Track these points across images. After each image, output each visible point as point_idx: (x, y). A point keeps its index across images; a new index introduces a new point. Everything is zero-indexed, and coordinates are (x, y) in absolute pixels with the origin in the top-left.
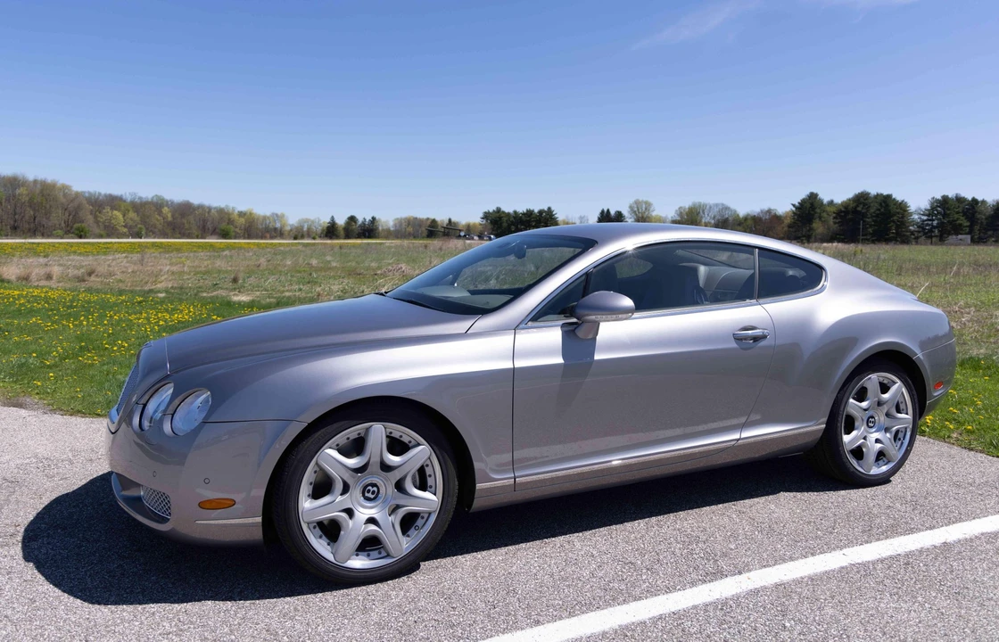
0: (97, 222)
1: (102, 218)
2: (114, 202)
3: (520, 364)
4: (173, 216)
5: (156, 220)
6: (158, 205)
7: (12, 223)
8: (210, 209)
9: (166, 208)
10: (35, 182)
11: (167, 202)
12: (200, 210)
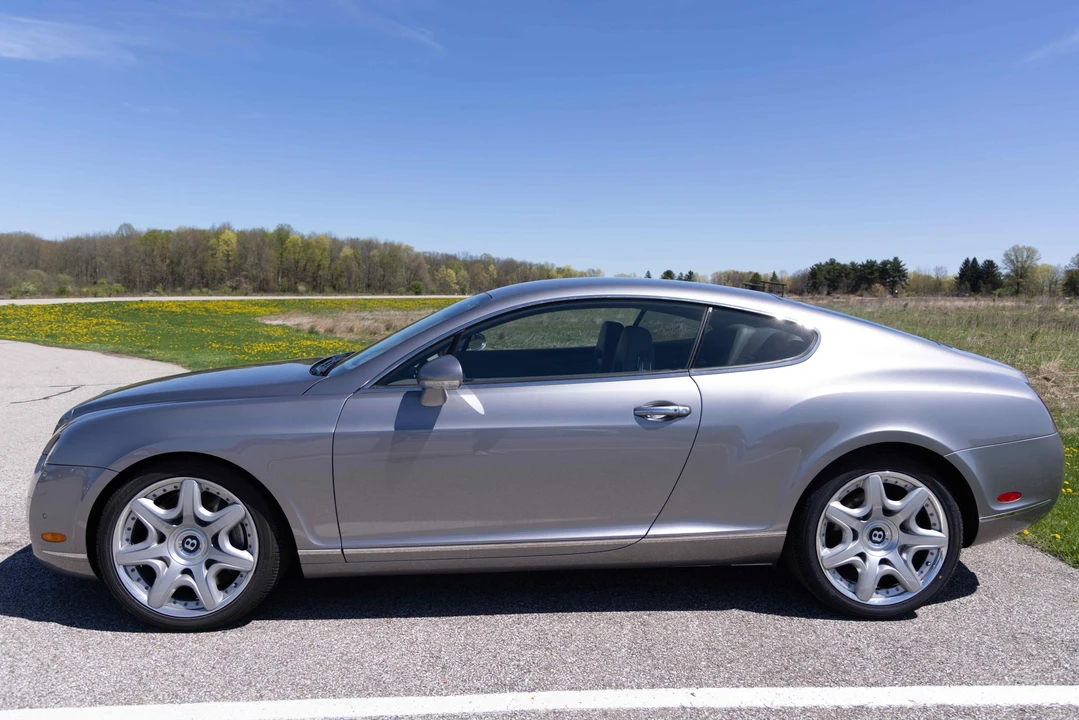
0: (434, 280)
1: (439, 276)
2: (449, 261)
4: (498, 274)
5: (483, 277)
6: (485, 263)
7: (366, 281)
8: (531, 265)
9: (492, 266)
10: (385, 244)
11: (494, 260)
12: (522, 268)
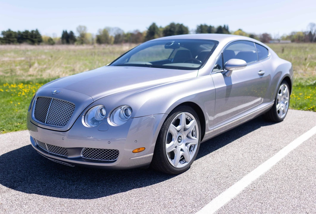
3: (217, 87)
